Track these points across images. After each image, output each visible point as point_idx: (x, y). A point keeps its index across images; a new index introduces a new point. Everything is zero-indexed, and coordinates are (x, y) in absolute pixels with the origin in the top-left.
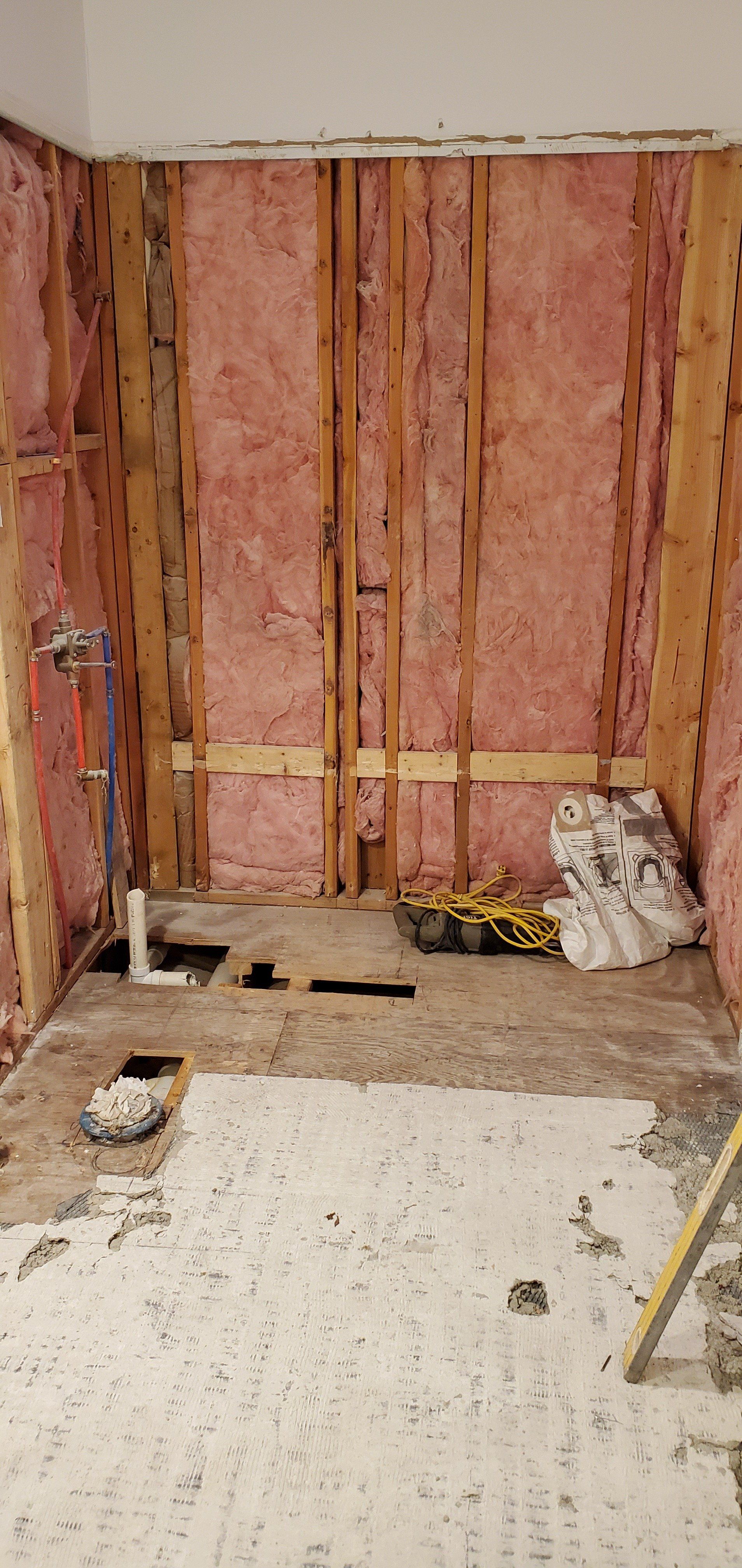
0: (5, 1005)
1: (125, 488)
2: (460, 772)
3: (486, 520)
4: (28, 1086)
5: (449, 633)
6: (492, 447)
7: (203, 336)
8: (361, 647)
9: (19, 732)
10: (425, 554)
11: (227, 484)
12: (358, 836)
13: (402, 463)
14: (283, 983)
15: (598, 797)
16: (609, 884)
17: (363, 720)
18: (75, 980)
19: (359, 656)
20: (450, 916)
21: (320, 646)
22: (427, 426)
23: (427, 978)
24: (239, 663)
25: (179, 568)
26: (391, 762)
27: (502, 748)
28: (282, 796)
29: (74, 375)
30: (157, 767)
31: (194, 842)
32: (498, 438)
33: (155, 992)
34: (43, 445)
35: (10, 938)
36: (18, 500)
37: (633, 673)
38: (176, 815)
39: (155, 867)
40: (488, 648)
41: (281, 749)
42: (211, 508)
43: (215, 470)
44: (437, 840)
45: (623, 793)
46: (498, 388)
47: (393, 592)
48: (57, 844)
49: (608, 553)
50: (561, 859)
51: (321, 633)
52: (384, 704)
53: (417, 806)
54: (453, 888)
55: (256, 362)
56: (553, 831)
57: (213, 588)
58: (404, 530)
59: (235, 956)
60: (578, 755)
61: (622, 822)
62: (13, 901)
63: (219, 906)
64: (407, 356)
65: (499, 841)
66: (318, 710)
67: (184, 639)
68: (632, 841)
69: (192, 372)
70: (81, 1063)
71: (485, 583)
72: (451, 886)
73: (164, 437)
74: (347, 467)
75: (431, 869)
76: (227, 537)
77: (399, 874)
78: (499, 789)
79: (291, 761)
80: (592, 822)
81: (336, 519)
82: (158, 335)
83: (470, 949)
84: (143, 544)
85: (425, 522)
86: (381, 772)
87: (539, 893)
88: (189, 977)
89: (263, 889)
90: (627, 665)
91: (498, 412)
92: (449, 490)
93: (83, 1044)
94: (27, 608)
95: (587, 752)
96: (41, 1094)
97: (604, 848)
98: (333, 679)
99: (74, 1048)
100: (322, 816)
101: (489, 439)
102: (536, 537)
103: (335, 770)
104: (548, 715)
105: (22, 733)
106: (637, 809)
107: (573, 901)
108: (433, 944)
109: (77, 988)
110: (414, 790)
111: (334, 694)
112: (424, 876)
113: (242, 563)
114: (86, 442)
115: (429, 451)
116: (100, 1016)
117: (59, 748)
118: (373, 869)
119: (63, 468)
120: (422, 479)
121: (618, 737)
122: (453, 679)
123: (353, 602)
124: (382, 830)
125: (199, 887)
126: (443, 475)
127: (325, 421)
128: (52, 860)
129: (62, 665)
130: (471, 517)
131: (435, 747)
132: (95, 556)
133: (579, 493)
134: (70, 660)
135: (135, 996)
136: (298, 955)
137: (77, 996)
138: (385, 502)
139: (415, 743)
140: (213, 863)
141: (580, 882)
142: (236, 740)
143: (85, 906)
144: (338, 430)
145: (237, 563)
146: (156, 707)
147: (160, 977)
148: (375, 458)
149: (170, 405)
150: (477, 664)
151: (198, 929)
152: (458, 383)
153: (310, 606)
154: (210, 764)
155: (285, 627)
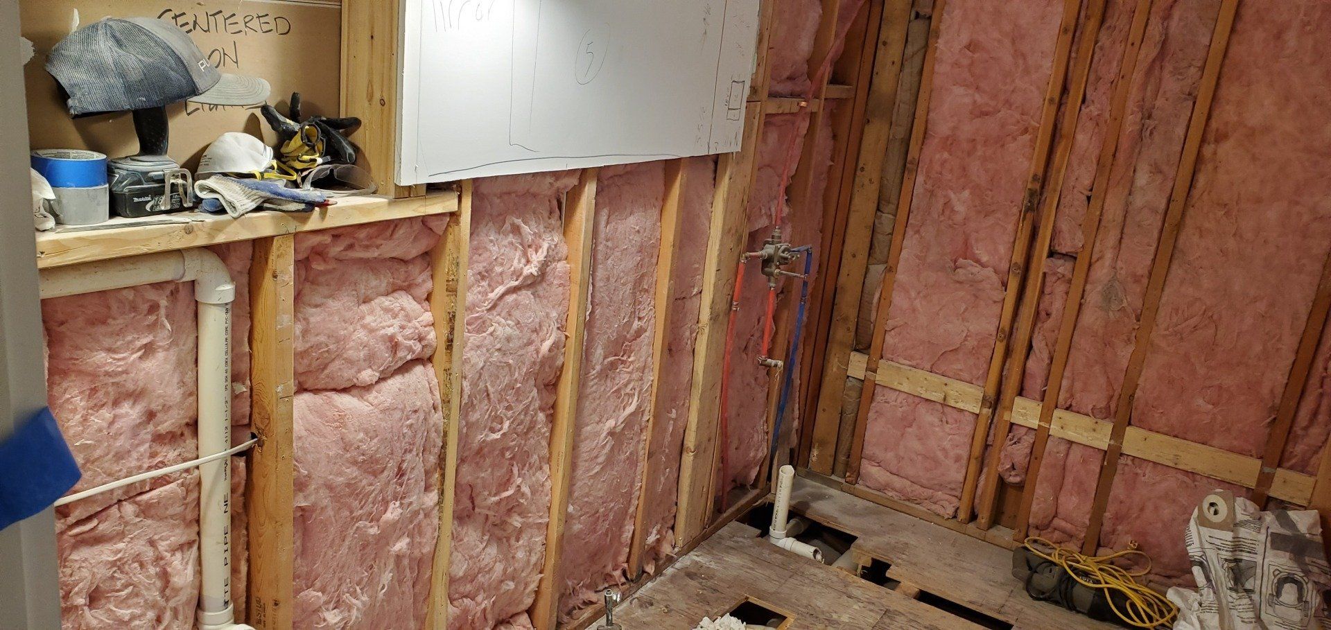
0: (658, 526)
1: (862, 133)
2: (1112, 442)
3: (1191, 212)
4: (658, 597)
5: (1129, 310)
6: (1213, 146)
7: (957, 13)
8: (1041, 305)
9: (718, 316)
10: (1122, 233)
11: (950, 143)
12: (1000, 476)
13: (1116, 147)
14: (891, 583)
15: (1248, 503)
16: (1240, 590)
17: (1028, 371)
18: (724, 524)
19: (1037, 313)
20: (1066, 572)
21: (1000, 297)
22: (1150, 117)
23: (1026, 621)
24: (925, 297)
25: (893, 207)
26: (1046, 416)
27: (1161, 430)
28: (936, 421)
29: (837, 35)
30: (835, 369)
31: (852, 443)
32: (1221, 137)
33: (783, 555)
34: (798, 89)
35: (676, 475)
36: (761, 131)
37: (1320, 390)
38: (841, 413)
39: (815, 452)
40: (1167, 332)
41: (945, 379)
42: (931, 160)
43: (942, 128)
44: (1075, 499)
45: (1282, 506)
46: (1231, 91)
47: (1082, 262)
48: (732, 411)
49: (1318, 267)
50: (1194, 551)
51: (1005, 285)
52: (1051, 362)
53: (1062, 463)
54: (1082, 548)
55: (999, 41)
56: (1192, 523)
57: (916, 229)
58: (1105, 208)
59: (859, 547)
60: (1242, 458)
61: (1269, 533)
62: (685, 447)
63: (861, 500)
64: (1143, 52)
65: (1137, 518)
66: (988, 353)
67: (881, 267)
68: (1276, 556)
69: (941, 43)
70: (705, 592)
71: (1177, 271)
72: (1080, 545)
73: (904, 96)
74: (1063, 143)
75: (1063, 524)
76: (939, 187)
77: (1031, 521)
78: (1149, 469)
79: (952, 392)
80: (1236, 525)
81: (1043, 187)
82: (919, 10)
83: (1078, 609)
84: (866, 182)
85: (1128, 204)
86: (1034, 423)
87: (1169, 577)
88: (816, 552)
89: (903, 498)
90: (1314, 381)
91: (1227, 114)
92: (1159, 178)
93: (712, 578)
94: (749, 219)
95: (1251, 456)
96: (666, 607)
97: (1244, 554)
98: (1007, 329)
99: (703, 579)
100: (968, 448)
101: (1211, 137)
102: (1241, 237)
103: (991, 410)
104: (1216, 411)
105: (721, 317)
106: (1291, 525)
107: (1197, 596)
108: (1043, 593)
109: (724, 531)
110: (1063, 448)
111: (1005, 342)
112: (1055, 529)
113: (947, 212)
114: (837, 91)
115: (1147, 140)
116: (733, 560)
117: (752, 336)
118: (1009, 509)
119: (809, 110)
120: (1133, 165)
121: (1289, 449)
122: (1124, 354)
123: (1042, 261)
124: (1023, 476)
125: (848, 479)
126: (1155, 164)
127: (1051, 100)
128: (724, 424)
129: (766, 269)
130: (1176, 208)
131: (1093, 413)
132: (824, 186)
133: (1297, 203)
134: (774, 267)
135: (766, 553)
136: (915, 564)
137: (721, 537)
138: (1092, 179)
139: (1074, 404)
140: (864, 463)
141: (1208, 579)
142: (908, 362)
143: (747, 467)
144: (1063, 109)
145: (943, 210)
146: (846, 319)
147: (791, 544)
148: (1091, 139)
149: (916, 70)
150: (1152, 345)
151: (836, 514)
152: (1190, 81)
153: (1000, 259)
154: (879, 378)
155: (972, 274)
